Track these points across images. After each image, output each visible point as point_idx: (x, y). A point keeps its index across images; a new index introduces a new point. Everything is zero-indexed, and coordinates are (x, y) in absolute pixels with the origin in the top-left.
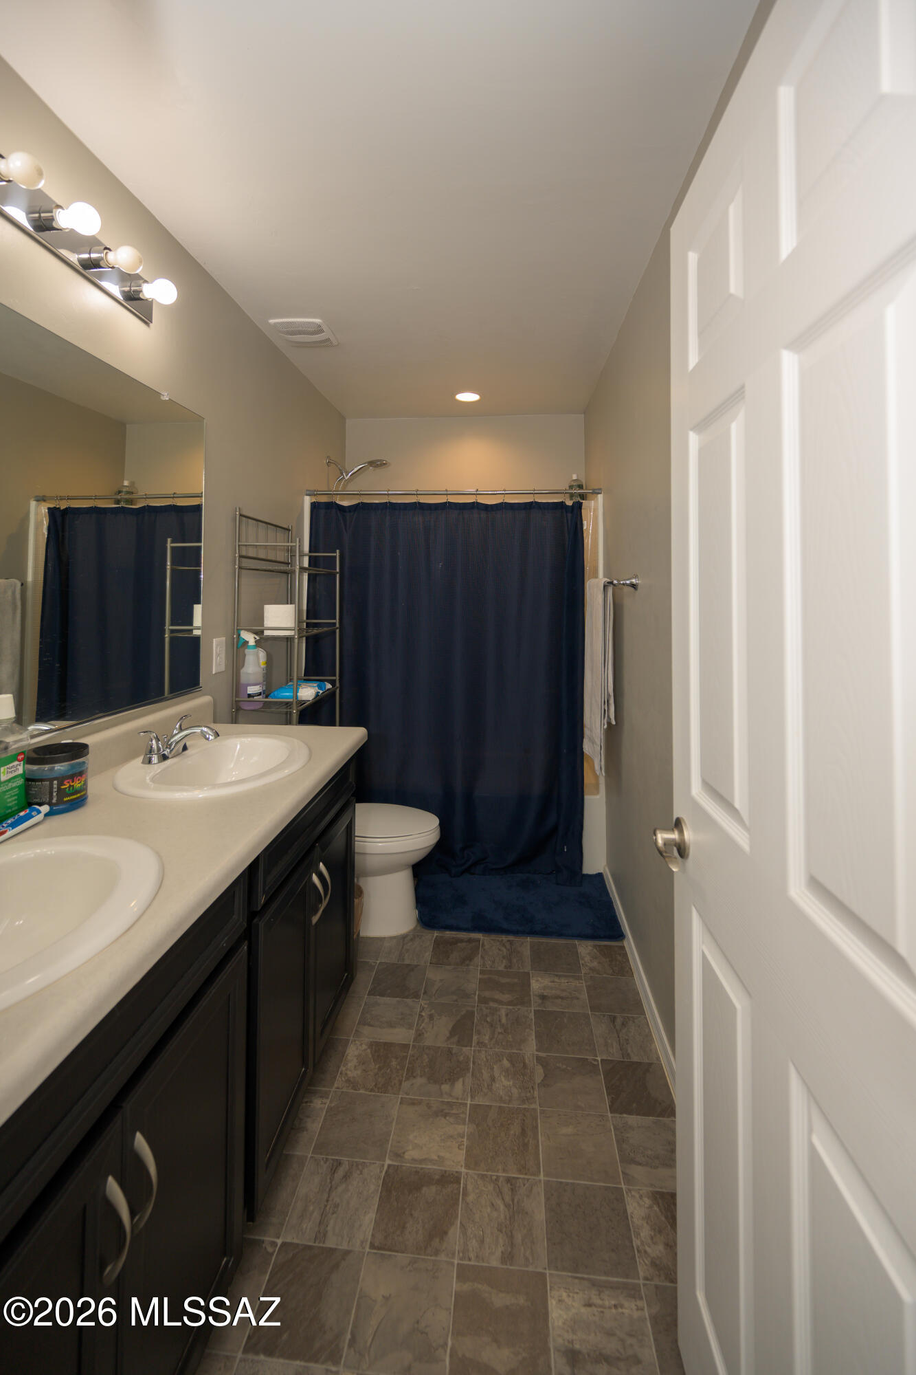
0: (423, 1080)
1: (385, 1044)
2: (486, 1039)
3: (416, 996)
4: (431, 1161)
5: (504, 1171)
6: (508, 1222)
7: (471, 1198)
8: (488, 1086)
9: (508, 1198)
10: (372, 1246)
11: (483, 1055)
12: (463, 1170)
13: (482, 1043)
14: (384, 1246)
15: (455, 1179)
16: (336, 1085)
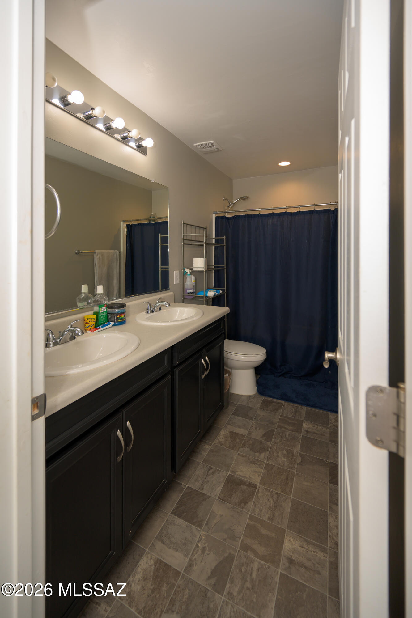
0: (249, 449)
1: (235, 433)
2: (278, 441)
3: (251, 419)
4: (246, 477)
5: (276, 490)
6: (273, 508)
7: (260, 495)
8: (275, 458)
9: (275, 499)
10: (219, 498)
11: (275, 447)
12: (258, 484)
13: (276, 442)
14: (223, 499)
15: (255, 487)
16: (214, 442)
